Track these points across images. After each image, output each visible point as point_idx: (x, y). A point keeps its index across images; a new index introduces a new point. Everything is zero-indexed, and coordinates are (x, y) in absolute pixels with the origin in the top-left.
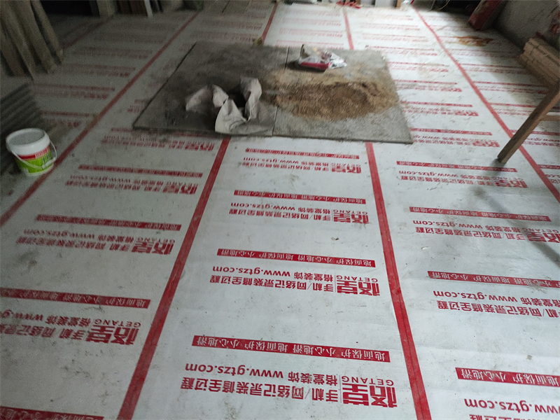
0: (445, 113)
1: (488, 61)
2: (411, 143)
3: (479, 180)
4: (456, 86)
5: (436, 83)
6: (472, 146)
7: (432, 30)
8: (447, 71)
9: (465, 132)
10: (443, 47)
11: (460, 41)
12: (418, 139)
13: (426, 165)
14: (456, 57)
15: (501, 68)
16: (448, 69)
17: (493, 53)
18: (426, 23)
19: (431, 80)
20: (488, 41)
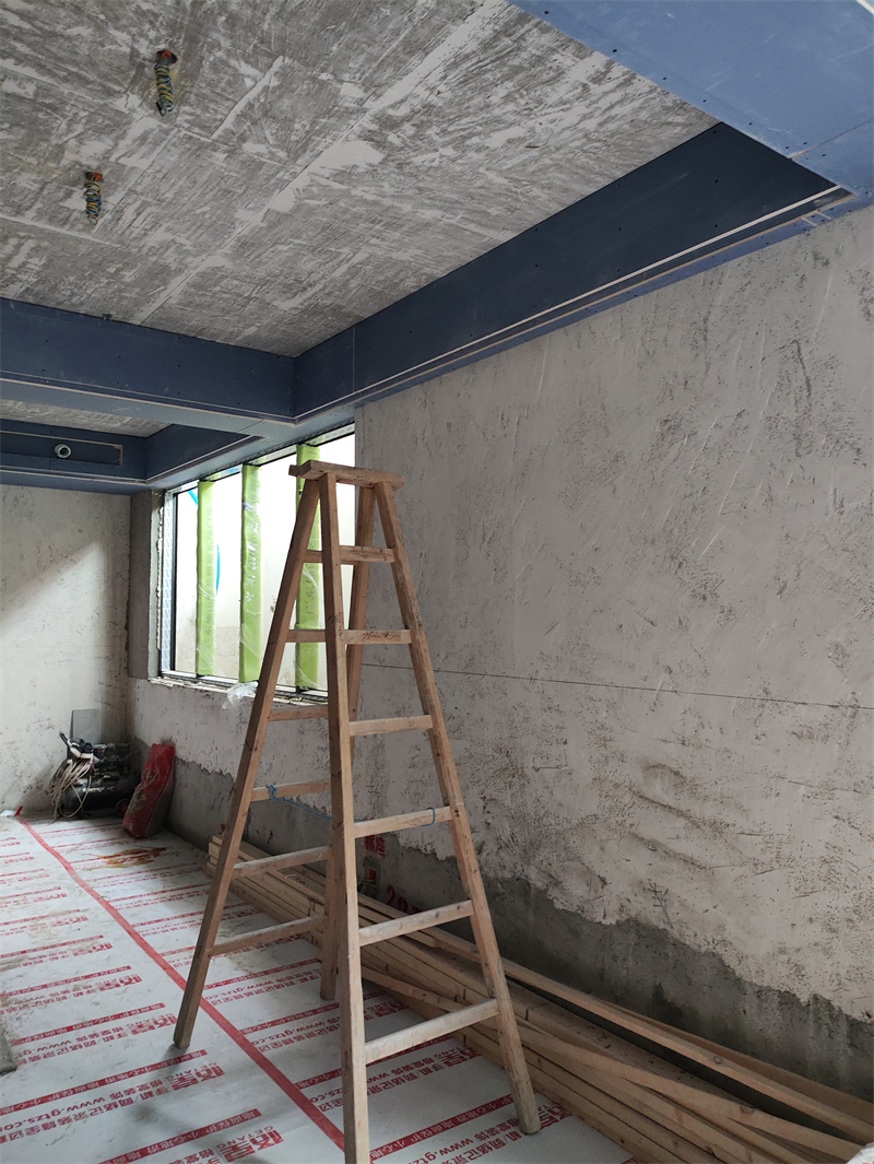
0: (81, 994)
1: (157, 884)
2: (13, 1069)
3: (142, 1092)
4: (102, 941)
5: (64, 944)
6: (131, 1036)
7: (57, 855)
8: (85, 919)
9: (118, 1016)
10: (77, 880)
11: (109, 863)
12: (26, 1057)
13: (44, 1100)
14: (100, 891)
15: (180, 892)
16: (86, 915)
17: (163, 872)
18: (45, 846)
19: (54, 942)
20: (157, 852)
